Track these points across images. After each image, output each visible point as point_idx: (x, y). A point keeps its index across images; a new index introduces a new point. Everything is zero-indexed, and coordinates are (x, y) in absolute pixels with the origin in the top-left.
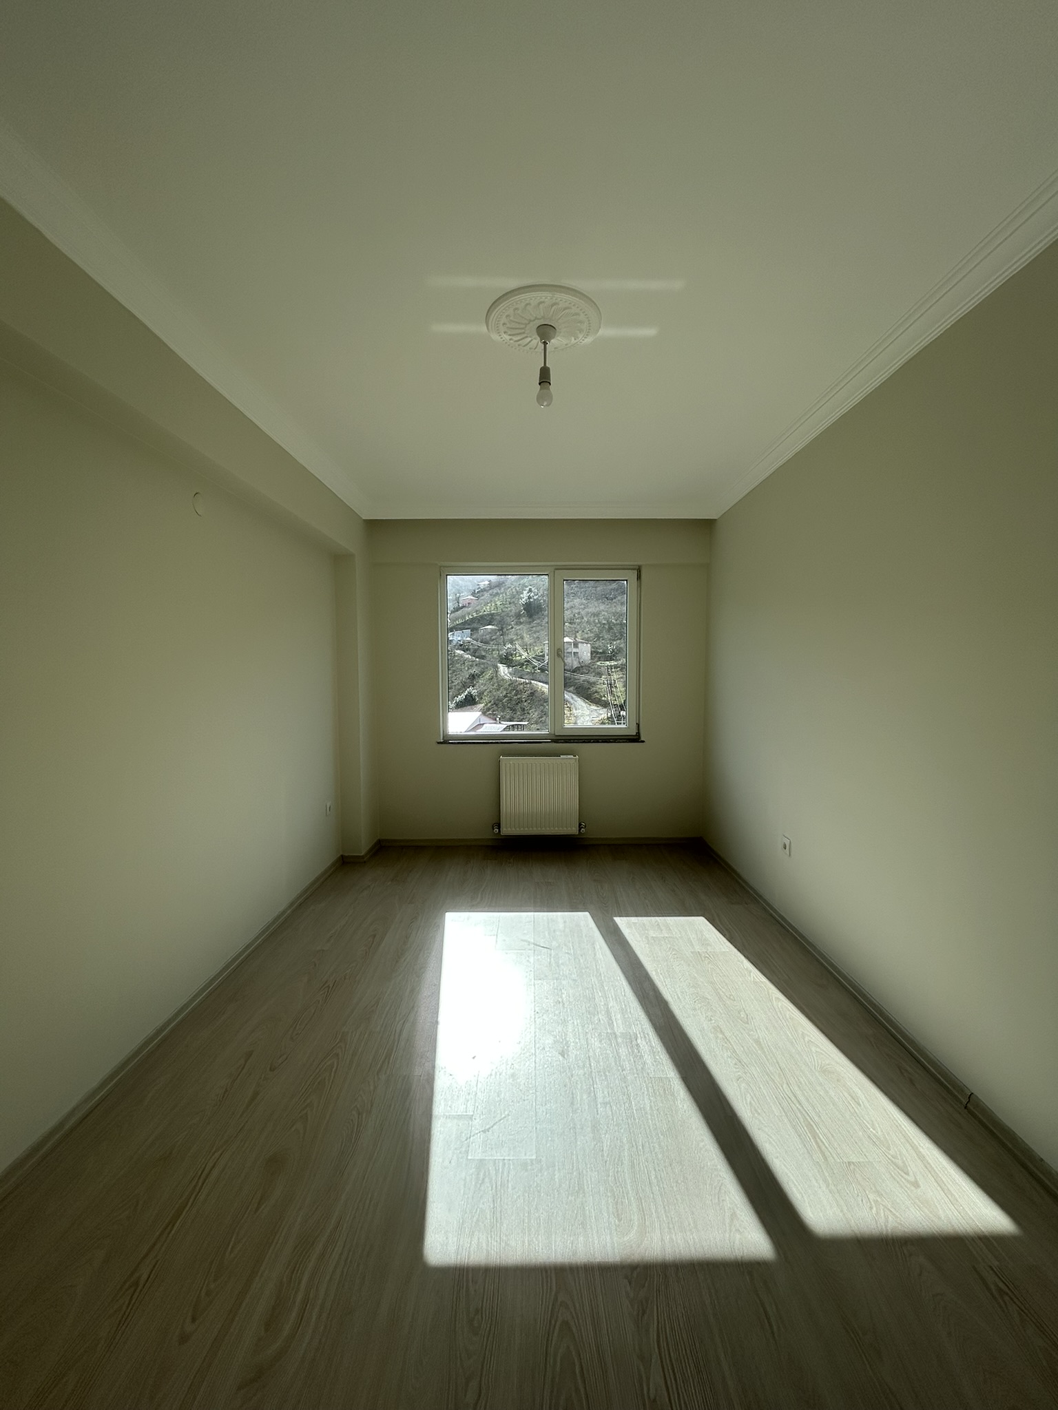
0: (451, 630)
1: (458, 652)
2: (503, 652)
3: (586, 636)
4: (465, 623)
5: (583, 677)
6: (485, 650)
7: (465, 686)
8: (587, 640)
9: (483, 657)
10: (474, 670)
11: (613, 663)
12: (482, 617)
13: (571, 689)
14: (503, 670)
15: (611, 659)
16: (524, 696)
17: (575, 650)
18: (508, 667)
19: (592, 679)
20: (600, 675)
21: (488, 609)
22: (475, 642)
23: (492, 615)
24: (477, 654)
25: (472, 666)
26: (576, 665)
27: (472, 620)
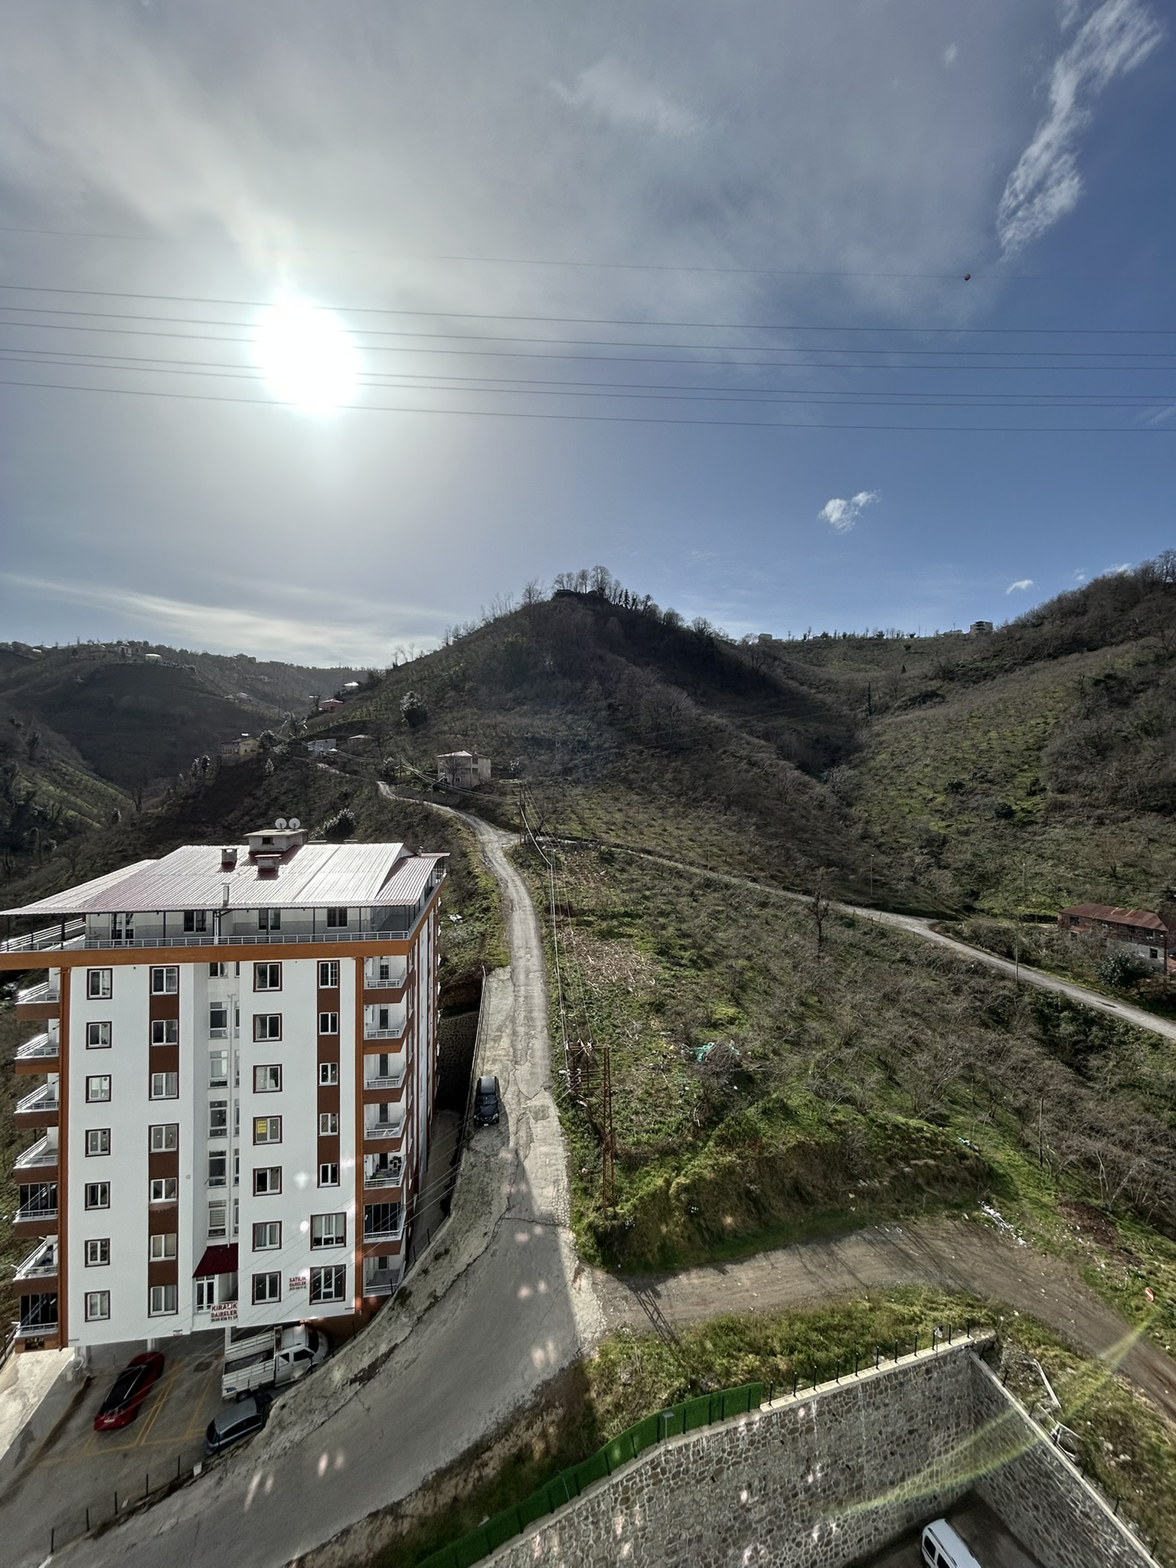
0: (310, 738)
1: (321, 765)
2: (382, 767)
3: (483, 750)
4: (328, 731)
5: (487, 797)
6: (358, 764)
7: (334, 809)
8: (487, 755)
9: (355, 772)
10: (345, 788)
11: (517, 781)
12: (351, 724)
13: (473, 810)
14: (384, 788)
15: (513, 776)
16: (416, 819)
17: (474, 766)
18: (390, 784)
19: (496, 798)
20: (504, 794)
21: (358, 715)
22: (344, 754)
23: (364, 722)
24: (348, 769)
25: (340, 783)
26: (476, 782)
27: (339, 728)
